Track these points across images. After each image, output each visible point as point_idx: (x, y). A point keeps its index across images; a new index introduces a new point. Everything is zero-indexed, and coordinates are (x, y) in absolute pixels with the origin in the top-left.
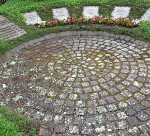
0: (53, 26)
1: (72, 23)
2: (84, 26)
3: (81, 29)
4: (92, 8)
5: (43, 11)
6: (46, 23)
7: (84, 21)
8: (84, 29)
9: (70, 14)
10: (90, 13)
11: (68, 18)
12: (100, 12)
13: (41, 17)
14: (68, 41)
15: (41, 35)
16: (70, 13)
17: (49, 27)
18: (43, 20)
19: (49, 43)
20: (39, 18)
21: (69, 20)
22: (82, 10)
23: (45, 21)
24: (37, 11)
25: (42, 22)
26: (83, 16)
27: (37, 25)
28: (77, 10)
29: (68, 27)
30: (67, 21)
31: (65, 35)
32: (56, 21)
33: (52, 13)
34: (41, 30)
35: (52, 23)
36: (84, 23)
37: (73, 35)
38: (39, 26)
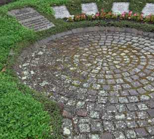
0: (80, 20)
1: (100, 19)
2: (112, 22)
3: (108, 25)
4: (122, 4)
5: (72, 5)
6: (74, 18)
7: (113, 17)
8: (112, 25)
9: (99, 10)
10: (120, 9)
11: (97, 13)
12: (130, 9)
13: (69, 11)
14: (94, 36)
15: (69, 28)
16: (99, 8)
17: (77, 21)
18: (71, 15)
19: (76, 37)
20: (67, 12)
21: (97, 15)
22: (111, 6)
23: (73, 16)
24: (66, 6)
25: (70, 16)
26: (112, 11)
27: (65, 19)
28: (106, 6)
29: (96, 22)
30: (95, 16)
31: (93, 30)
32: (85, 16)
34: (68, 24)
35: (80, 17)
36: (113, 18)
37: (100, 31)
38: (68, 20)
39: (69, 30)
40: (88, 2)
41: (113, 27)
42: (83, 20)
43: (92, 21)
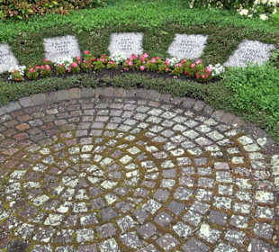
0: (39, 77)
1: (83, 71)
2: (107, 78)
3: (100, 84)
4: (128, 36)
5: (23, 43)
6: (26, 71)
7: (109, 66)
8: (109, 85)
9: (82, 51)
10: (125, 47)
11: (75, 60)
12: (146, 46)
13: (17, 57)
14: (69, 112)
15: (12, 98)
16: (82, 47)
17: (32, 79)
18: (20, 64)
19: (27, 117)
20: (12, 59)
21: (76, 65)
22: (107, 42)
23: (24, 67)
24: (10, 44)
25: (17, 68)
26: (108, 54)
27: (6, 74)
28: (96, 41)
29: (74, 78)
30: (71, 66)
31: (66, 98)
32: (48, 67)
33: (42, 47)
34: (11, 88)
35: (39, 71)
36: (110, 69)
37: (84, 98)
38: (11, 78)
39: (10, 101)
40: (60, 35)
41: (111, 88)
42: (45, 76)
43: (65, 78)
